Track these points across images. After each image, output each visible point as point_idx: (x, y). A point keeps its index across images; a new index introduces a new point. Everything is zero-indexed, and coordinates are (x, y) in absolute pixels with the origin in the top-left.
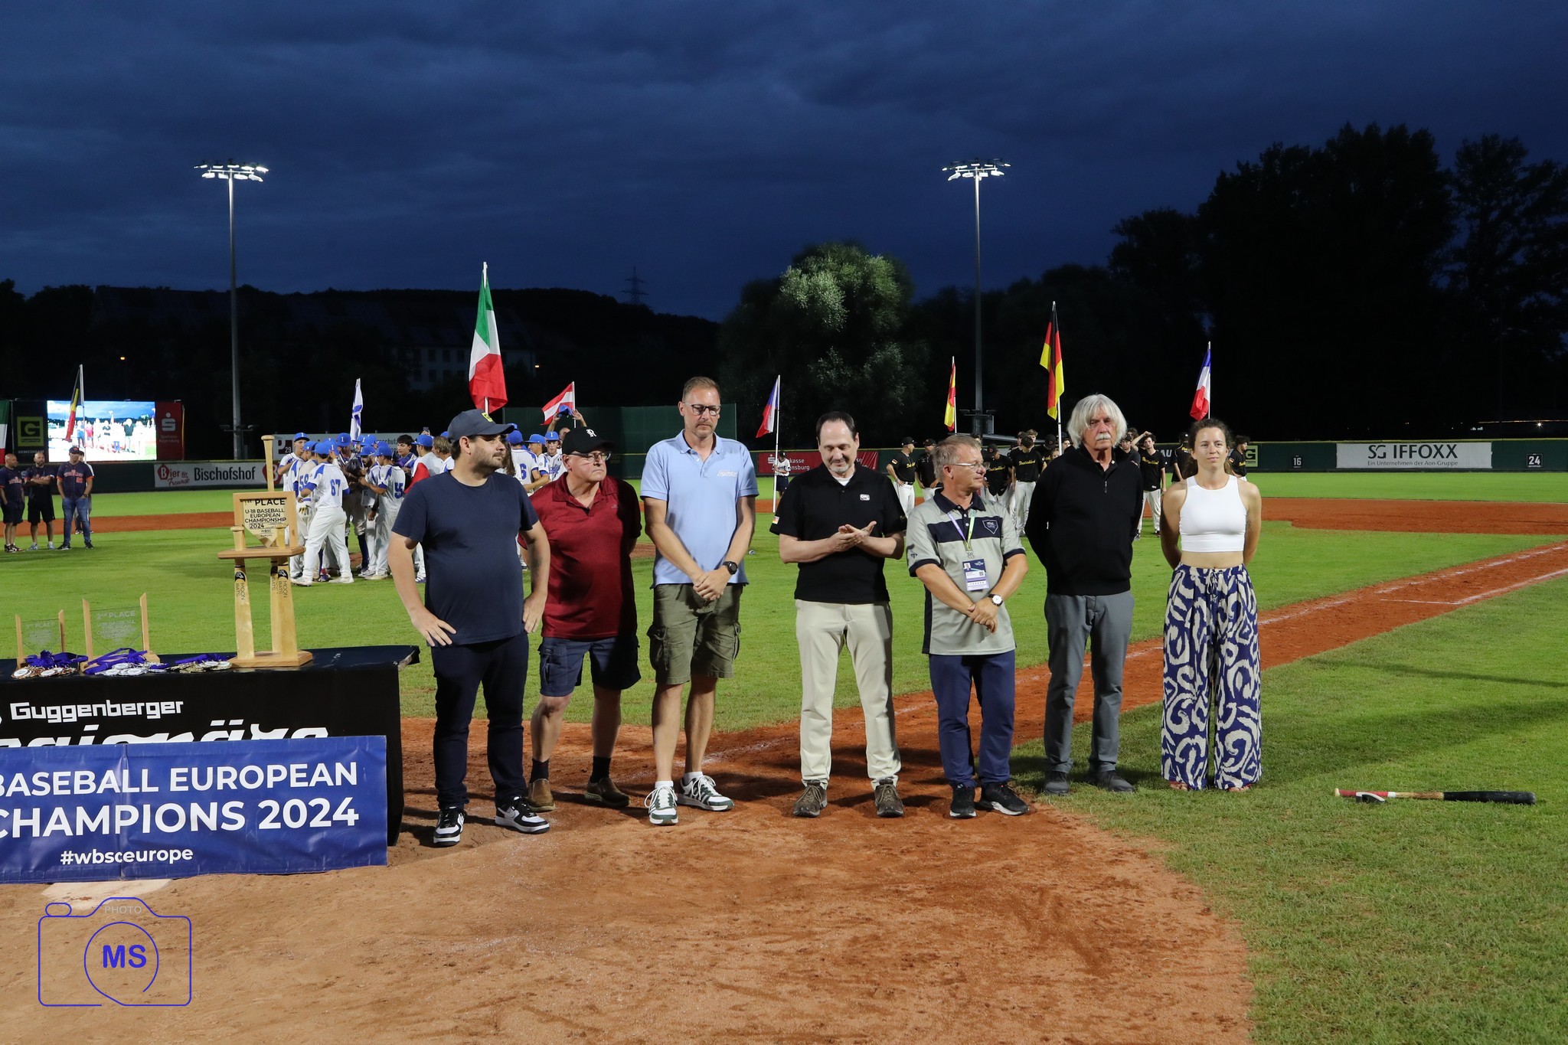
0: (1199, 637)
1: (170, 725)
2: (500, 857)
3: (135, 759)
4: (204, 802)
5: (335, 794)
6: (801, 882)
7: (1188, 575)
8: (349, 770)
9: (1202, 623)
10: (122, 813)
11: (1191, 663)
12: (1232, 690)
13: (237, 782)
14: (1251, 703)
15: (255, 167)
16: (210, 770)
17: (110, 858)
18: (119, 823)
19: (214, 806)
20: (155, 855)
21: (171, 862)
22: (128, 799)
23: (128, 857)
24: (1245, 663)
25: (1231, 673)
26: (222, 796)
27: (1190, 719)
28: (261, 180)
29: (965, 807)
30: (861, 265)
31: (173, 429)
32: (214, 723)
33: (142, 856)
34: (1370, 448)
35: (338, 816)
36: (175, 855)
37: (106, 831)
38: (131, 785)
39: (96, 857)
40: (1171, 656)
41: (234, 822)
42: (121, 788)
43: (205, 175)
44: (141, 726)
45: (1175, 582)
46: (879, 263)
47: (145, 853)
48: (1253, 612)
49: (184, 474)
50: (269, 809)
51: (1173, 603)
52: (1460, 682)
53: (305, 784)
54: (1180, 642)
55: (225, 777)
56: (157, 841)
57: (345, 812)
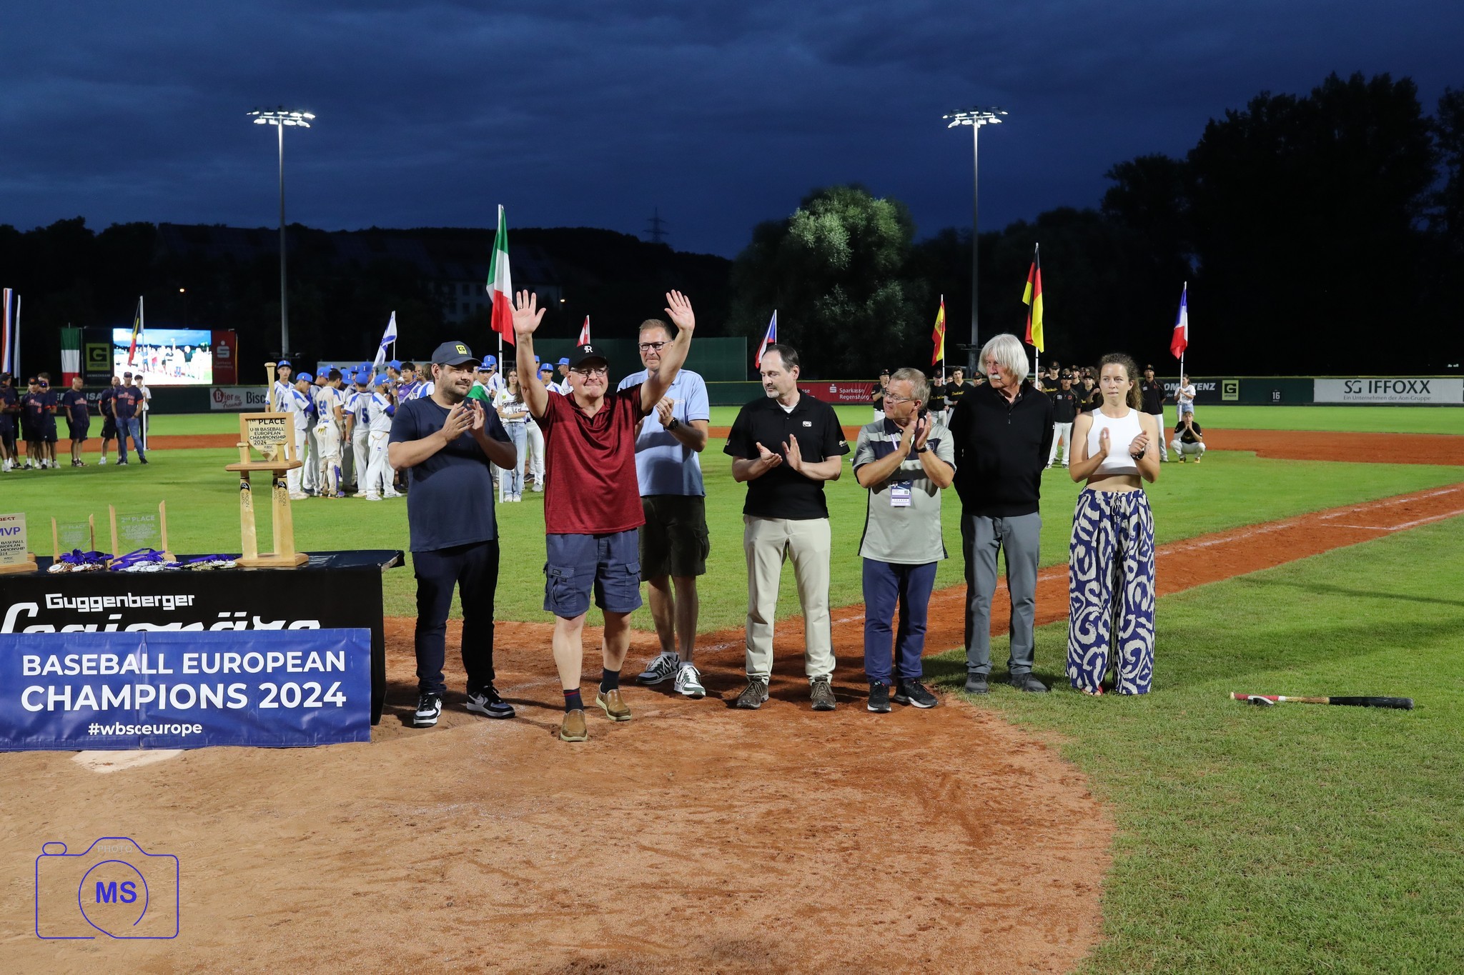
0: (1104, 555)
1: (183, 615)
2: (470, 737)
3: (153, 645)
4: (212, 682)
5: (325, 679)
6: (732, 763)
7: (1094, 499)
8: (338, 658)
9: (1107, 542)
10: (141, 691)
11: (1097, 579)
12: (1131, 603)
13: (241, 667)
14: (1148, 616)
15: (302, 113)
16: (217, 656)
17: (131, 730)
18: (139, 700)
19: (220, 687)
20: (169, 729)
21: (183, 735)
22: (146, 679)
23: (146, 730)
24: (1143, 579)
25: (1131, 587)
26: (229, 678)
27: (1097, 629)
28: (308, 126)
29: (883, 702)
30: (865, 208)
31: (227, 355)
32: (221, 615)
33: (158, 729)
34: (1346, 384)
35: (328, 698)
36: (187, 729)
37: (127, 706)
38: (150, 667)
39: (119, 729)
40: (1079, 573)
41: (238, 701)
42: (140, 670)
43: (257, 121)
44: (158, 616)
45: (1081, 505)
46: (882, 206)
47: (161, 726)
48: (1151, 532)
49: (237, 398)
50: (268, 691)
51: (1079, 525)
52: (1375, 601)
53: (300, 670)
54: (1087, 560)
55: (230, 661)
56: (171, 716)
57: (334, 695)
